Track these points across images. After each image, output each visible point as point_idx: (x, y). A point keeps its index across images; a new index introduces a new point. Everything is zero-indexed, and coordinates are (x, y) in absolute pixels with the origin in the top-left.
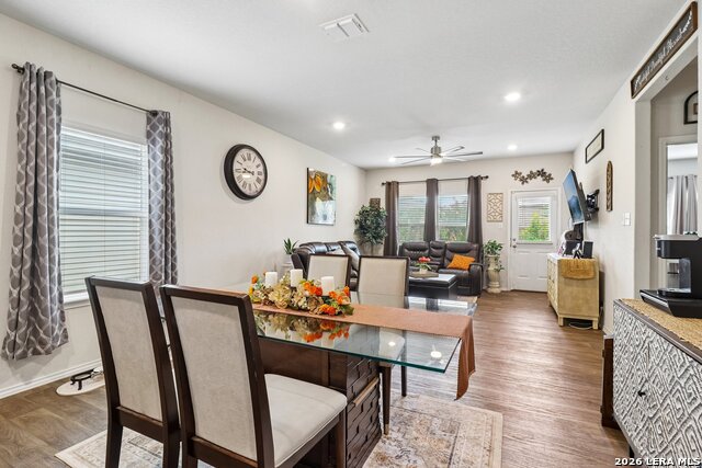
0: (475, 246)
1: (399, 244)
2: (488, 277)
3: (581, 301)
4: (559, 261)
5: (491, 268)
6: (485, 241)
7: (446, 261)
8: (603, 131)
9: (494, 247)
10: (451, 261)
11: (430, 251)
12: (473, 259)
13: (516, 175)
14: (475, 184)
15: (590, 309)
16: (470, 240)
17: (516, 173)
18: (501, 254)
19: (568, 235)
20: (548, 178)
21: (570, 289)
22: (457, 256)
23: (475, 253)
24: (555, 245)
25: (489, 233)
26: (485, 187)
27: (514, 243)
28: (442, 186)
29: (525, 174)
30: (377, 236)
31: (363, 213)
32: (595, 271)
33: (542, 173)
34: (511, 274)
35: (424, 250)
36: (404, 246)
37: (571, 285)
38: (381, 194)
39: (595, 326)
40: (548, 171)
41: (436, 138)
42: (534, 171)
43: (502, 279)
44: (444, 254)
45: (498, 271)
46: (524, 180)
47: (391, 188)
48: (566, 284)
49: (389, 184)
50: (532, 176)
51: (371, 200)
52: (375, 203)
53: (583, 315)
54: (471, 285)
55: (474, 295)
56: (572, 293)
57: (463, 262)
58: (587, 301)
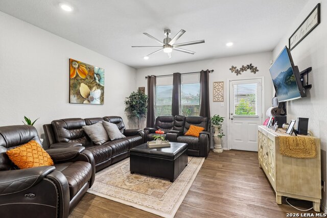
0: (205, 119)
1: (156, 117)
2: (214, 140)
3: (301, 181)
4: (277, 138)
5: (216, 135)
6: (212, 116)
7: (185, 130)
8: (319, 6)
9: (218, 119)
10: (188, 129)
11: (175, 122)
12: (203, 129)
13: (233, 69)
14: (205, 75)
15: (311, 190)
17: (233, 67)
18: (223, 125)
19: (274, 111)
20: (254, 70)
21: (288, 167)
22: (192, 126)
23: (204, 124)
24: (260, 118)
25: (215, 110)
26: (212, 78)
27: (231, 117)
29: (239, 68)
30: (141, 113)
31: (133, 97)
32: (316, 150)
33: (250, 67)
34: (229, 138)
35: (171, 121)
36: (159, 119)
37: (291, 164)
38: (144, 84)
39: (317, 207)
40: (254, 65)
41: (167, 32)
42: (245, 66)
43: (224, 142)
44: (184, 125)
45: (220, 137)
46: (238, 72)
47: (151, 80)
48: (284, 162)
49: (149, 78)
50: (243, 69)
51: (139, 88)
52: (141, 90)
53: (303, 194)
54: (200, 149)
55: (203, 157)
56: (291, 171)
57: (195, 131)
58: (308, 182)
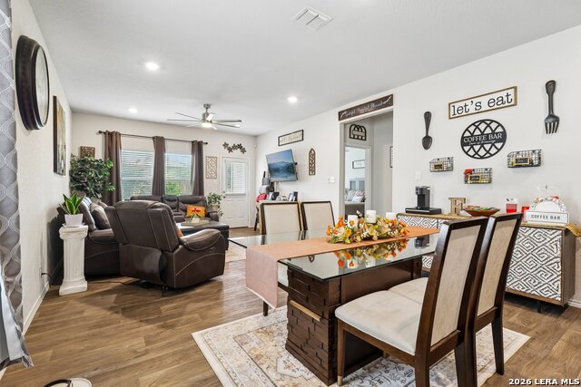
0: (199, 198)
8: (303, 130)
9: (216, 198)
13: (225, 145)
14: (198, 147)
16: (195, 193)
20: (243, 150)
22: (190, 207)
27: (224, 194)
28: (168, 145)
29: (231, 146)
33: (240, 146)
40: (243, 146)
41: (207, 107)
42: (236, 144)
44: (178, 206)
45: (220, 215)
46: (230, 150)
47: (114, 138)
50: (235, 147)
51: (82, 148)
52: (87, 151)
